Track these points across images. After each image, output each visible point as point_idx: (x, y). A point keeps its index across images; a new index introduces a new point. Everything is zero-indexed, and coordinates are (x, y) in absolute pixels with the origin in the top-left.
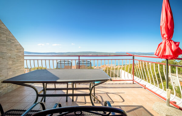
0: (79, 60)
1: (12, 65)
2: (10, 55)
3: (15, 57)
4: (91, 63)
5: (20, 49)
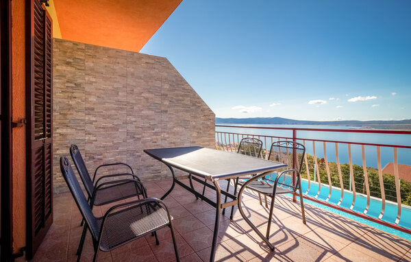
0: (294, 138)
1: (197, 138)
2: (194, 123)
3: (201, 127)
4: (304, 149)
5: (209, 115)
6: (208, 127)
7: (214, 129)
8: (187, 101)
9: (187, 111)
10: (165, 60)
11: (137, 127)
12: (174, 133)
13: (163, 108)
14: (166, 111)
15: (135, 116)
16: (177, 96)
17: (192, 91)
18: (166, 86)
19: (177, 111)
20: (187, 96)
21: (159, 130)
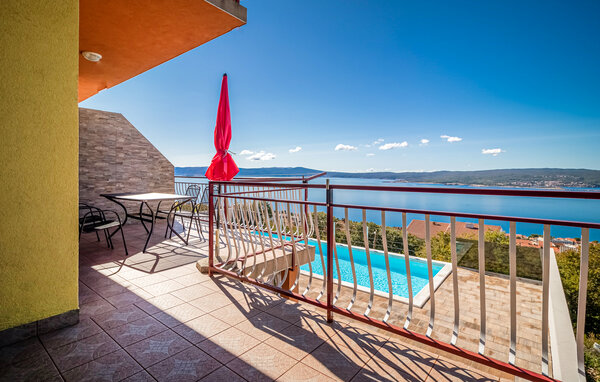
2: (151, 174)
3: (159, 178)
5: (167, 166)
6: (166, 177)
7: (173, 179)
8: (144, 154)
9: (143, 163)
10: (120, 115)
11: (90, 178)
12: (130, 184)
13: (118, 161)
14: (121, 163)
15: (87, 168)
16: (133, 148)
17: (149, 144)
18: (122, 140)
19: (133, 163)
20: (144, 149)
21: (114, 180)
